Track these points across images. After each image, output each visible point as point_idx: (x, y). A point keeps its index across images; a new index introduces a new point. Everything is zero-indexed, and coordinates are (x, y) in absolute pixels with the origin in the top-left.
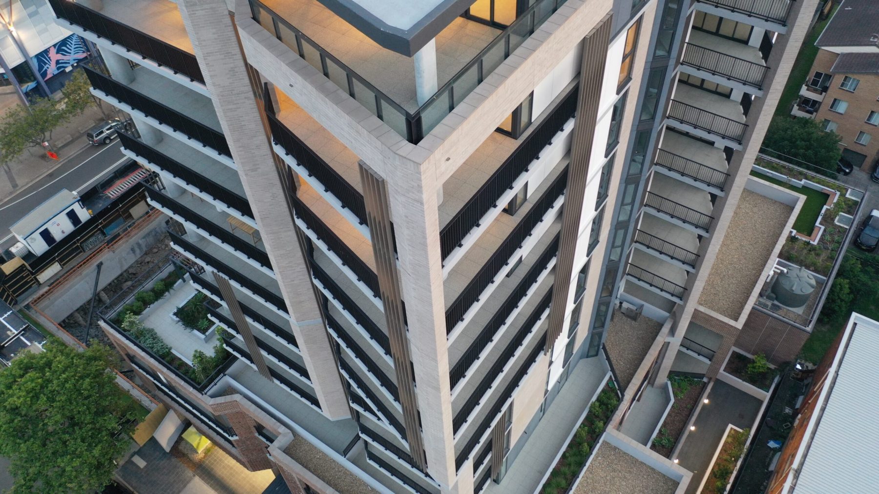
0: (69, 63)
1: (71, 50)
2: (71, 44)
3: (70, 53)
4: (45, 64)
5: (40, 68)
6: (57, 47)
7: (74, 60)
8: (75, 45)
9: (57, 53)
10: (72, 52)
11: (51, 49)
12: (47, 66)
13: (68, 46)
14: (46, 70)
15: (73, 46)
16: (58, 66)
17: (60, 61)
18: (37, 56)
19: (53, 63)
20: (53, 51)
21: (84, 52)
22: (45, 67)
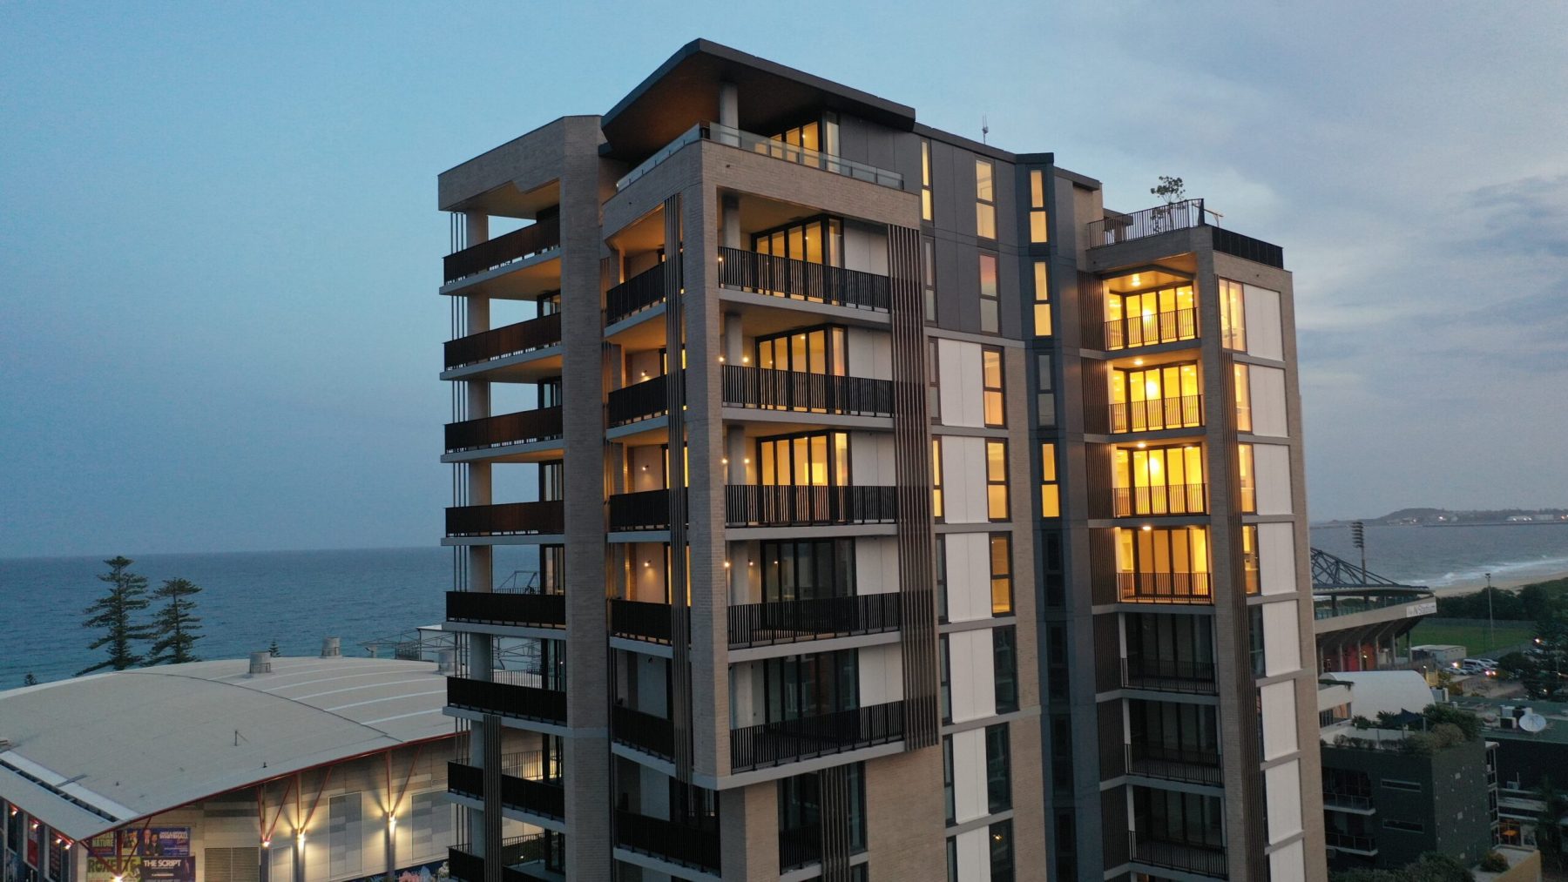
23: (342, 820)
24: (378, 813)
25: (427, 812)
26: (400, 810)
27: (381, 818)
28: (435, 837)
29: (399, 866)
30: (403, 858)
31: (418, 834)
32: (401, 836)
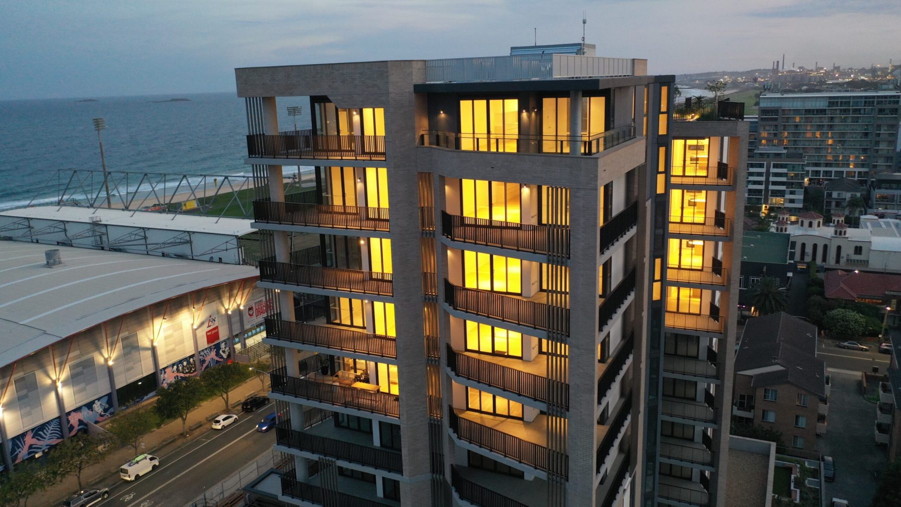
0: (41, 448)
1: (46, 435)
2: (49, 429)
3: (45, 438)
4: (19, 447)
5: (13, 451)
6: (34, 431)
7: (47, 446)
8: (52, 430)
9: (33, 437)
10: (47, 437)
11: (28, 433)
12: (20, 450)
13: (45, 431)
14: (17, 454)
15: (50, 432)
16: (30, 451)
17: (33, 446)
18: (13, 439)
19: (26, 447)
20: (30, 435)
21: (58, 438)
22: (18, 451)
23: (24, 392)
24: (49, 382)
25: (81, 373)
26: (63, 376)
27: (51, 384)
28: (88, 388)
29: (67, 410)
30: (69, 405)
31: (76, 388)
32: (65, 392)
